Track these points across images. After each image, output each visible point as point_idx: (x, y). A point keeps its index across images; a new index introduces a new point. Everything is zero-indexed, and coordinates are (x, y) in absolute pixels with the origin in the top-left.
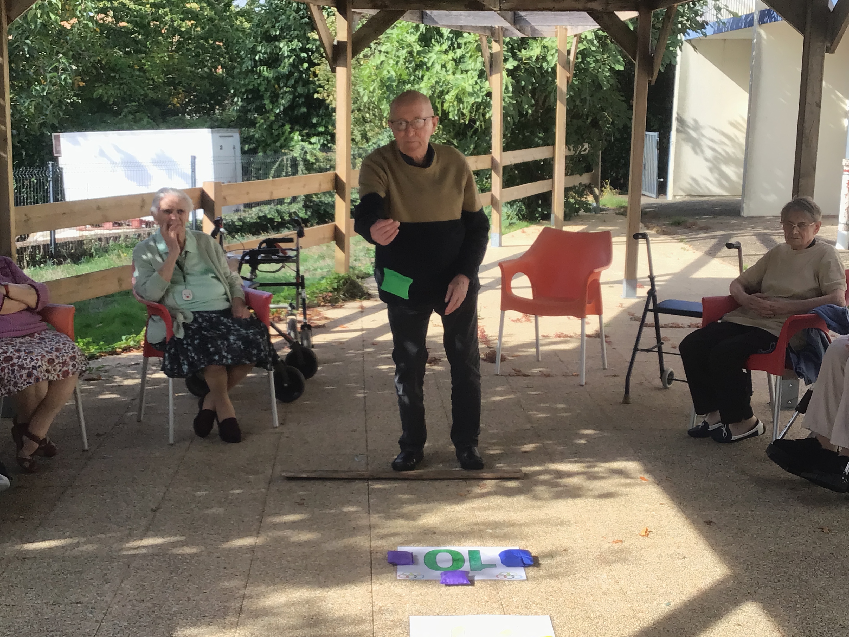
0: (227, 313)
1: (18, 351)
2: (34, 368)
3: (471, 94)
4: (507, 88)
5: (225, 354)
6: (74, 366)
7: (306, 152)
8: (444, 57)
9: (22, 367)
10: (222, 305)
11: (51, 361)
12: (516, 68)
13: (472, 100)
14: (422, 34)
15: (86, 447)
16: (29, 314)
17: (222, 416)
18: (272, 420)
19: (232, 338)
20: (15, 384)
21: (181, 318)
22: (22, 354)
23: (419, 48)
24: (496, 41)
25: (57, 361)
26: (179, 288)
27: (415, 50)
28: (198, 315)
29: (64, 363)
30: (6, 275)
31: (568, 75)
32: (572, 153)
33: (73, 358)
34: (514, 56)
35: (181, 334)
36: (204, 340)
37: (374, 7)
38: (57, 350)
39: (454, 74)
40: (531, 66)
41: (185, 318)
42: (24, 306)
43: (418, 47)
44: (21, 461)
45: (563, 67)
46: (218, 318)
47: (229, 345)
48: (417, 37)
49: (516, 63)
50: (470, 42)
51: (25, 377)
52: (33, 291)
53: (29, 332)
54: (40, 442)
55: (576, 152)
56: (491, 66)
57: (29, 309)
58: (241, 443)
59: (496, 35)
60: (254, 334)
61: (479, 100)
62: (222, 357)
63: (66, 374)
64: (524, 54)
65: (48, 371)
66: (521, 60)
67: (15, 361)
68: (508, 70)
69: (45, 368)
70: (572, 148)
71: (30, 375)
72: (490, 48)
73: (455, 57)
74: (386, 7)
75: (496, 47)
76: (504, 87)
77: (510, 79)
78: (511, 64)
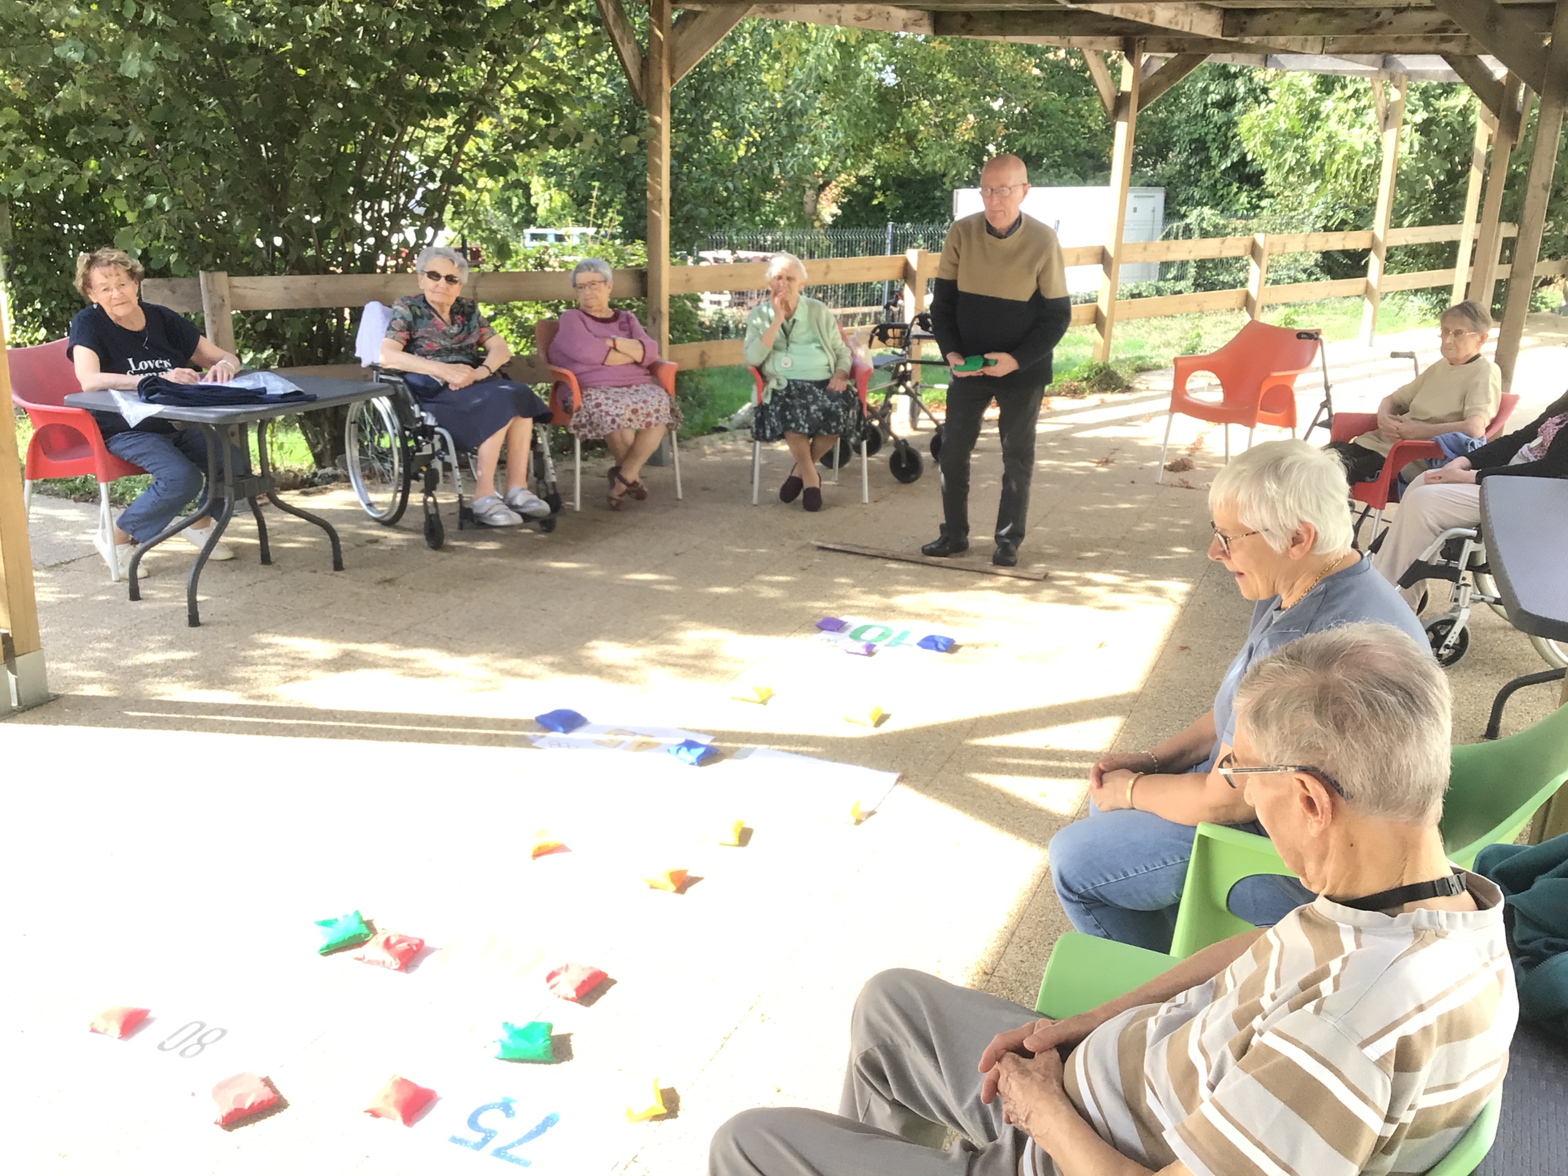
0: (823, 384)
1: (607, 399)
2: (617, 415)
4: (1411, 147)
5: (802, 422)
6: (657, 418)
7: (1203, 219)
8: (1343, 107)
9: (607, 413)
10: (821, 376)
11: (635, 411)
15: (680, 496)
16: (635, 367)
17: (807, 485)
18: (861, 496)
19: (813, 408)
20: (602, 429)
21: (773, 384)
22: (610, 402)
24: (1396, 87)
25: (640, 412)
26: (780, 355)
27: (1310, 99)
28: (792, 383)
29: (648, 415)
30: (622, 329)
31: (1491, 132)
33: (657, 411)
34: (1427, 105)
35: (767, 400)
36: (785, 407)
37: (1171, 50)
38: (645, 402)
41: (779, 384)
42: (629, 360)
44: (610, 499)
45: (1486, 122)
46: (810, 388)
47: (808, 414)
49: (1425, 115)
51: (609, 422)
52: (640, 346)
53: (627, 383)
54: (629, 485)
56: (1386, 119)
57: (636, 363)
58: (817, 513)
59: (1397, 78)
60: (837, 407)
62: (798, 426)
63: (649, 425)
65: (630, 420)
66: (1436, 110)
67: (603, 407)
68: (1414, 124)
69: (627, 416)
71: (613, 421)
72: (1388, 95)
74: (1184, 50)
75: (1395, 95)
76: (1407, 146)
77: (1417, 136)
78: (1421, 116)
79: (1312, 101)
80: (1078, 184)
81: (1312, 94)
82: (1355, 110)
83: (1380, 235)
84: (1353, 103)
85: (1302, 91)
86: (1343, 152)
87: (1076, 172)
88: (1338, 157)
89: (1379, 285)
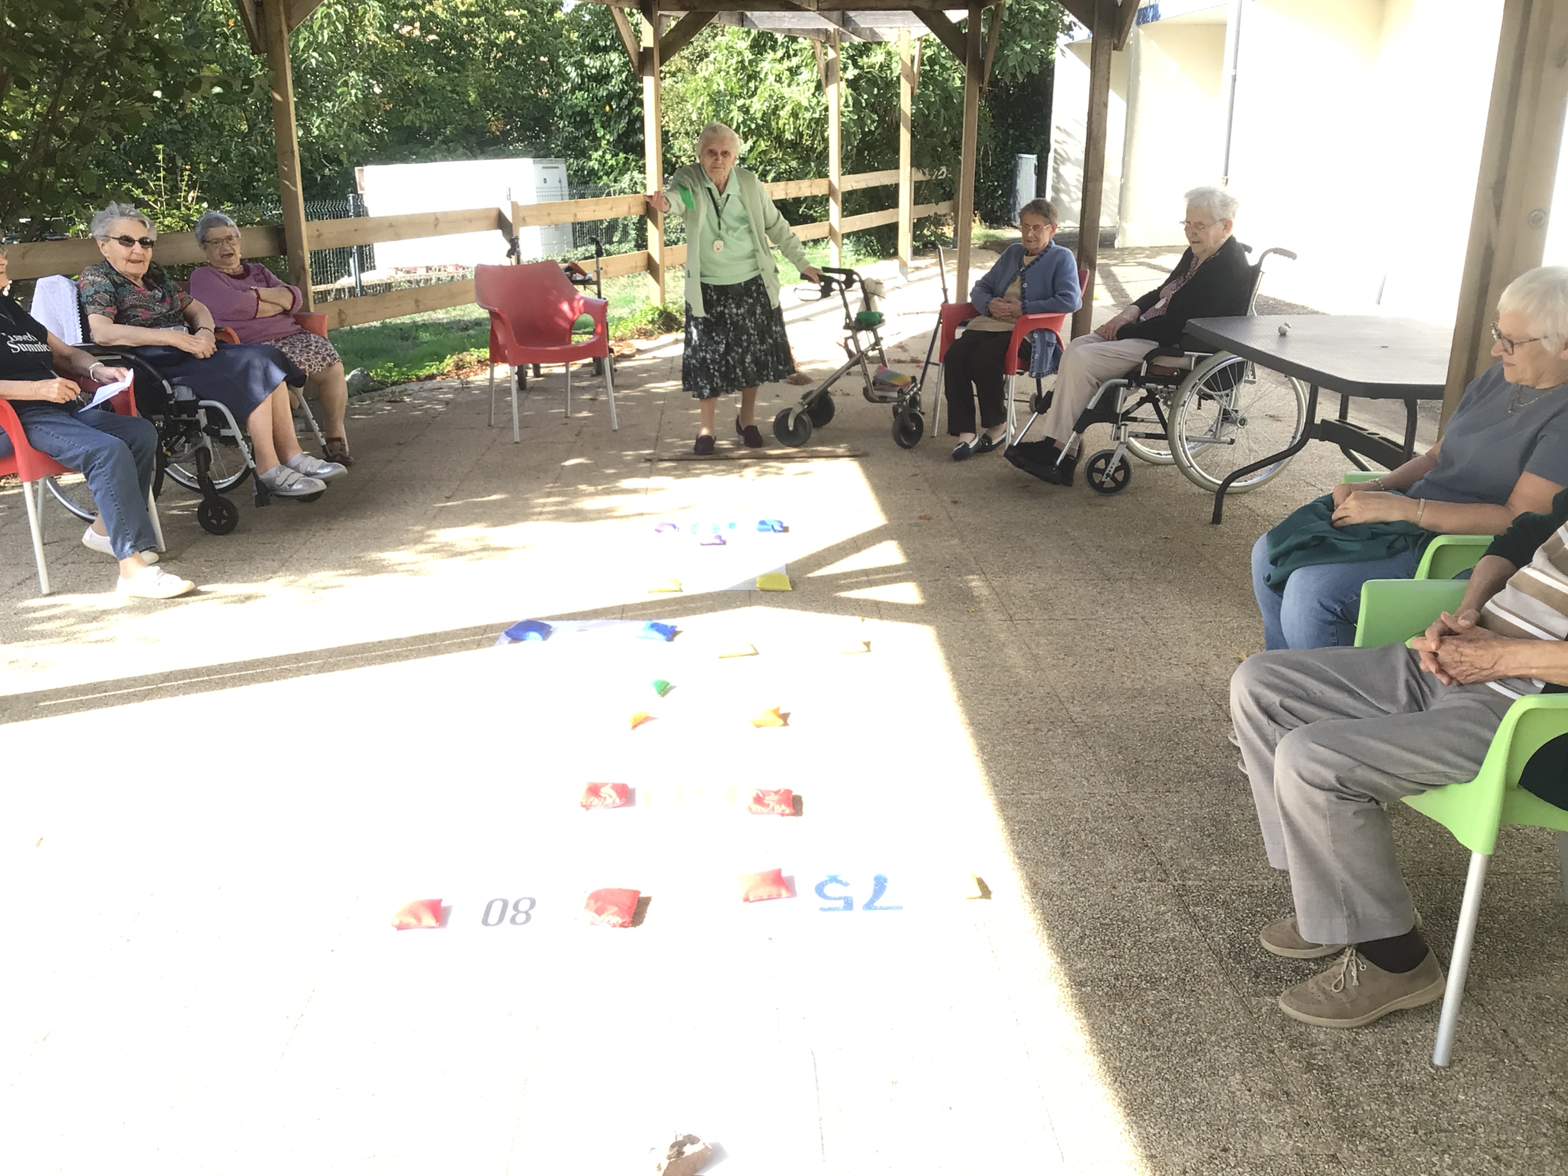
3: (806, 109)
4: (847, 101)
7: (636, 183)
8: (778, 66)
12: (857, 78)
13: (808, 115)
14: (754, 39)
23: (751, 57)
24: (831, 46)
27: (747, 60)
30: (259, 281)
31: (914, 86)
32: (928, 177)
34: (855, 65)
37: (682, 9)
39: (789, 85)
40: (873, 76)
42: (279, 309)
43: (750, 55)
45: (908, 77)
48: (749, 43)
49: (856, 72)
50: (805, 49)
52: (287, 293)
55: (932, 176)
56: (827, 76)
57: (285, 312)
59: (832, 39)
61: (817, 115)
64: (864, 61)
66: (862, 68)
68: (847, 80)
70: (927, 173)
72: (826, 54)
73: (790, 66)
74: (696, 8)
75: (832, 54)
76: (843, 100)
77: (849, 91)
78: (851, 73)
79: (750, 62)
80: (469, 158)
81: (748, 56)
82: (790, 70)
83: (836, 183)
84: (786, 64)
85: (740, 53)
86: (788, 108)
87: (464, 147)
88: (784, 113)
89: (841, 227)
